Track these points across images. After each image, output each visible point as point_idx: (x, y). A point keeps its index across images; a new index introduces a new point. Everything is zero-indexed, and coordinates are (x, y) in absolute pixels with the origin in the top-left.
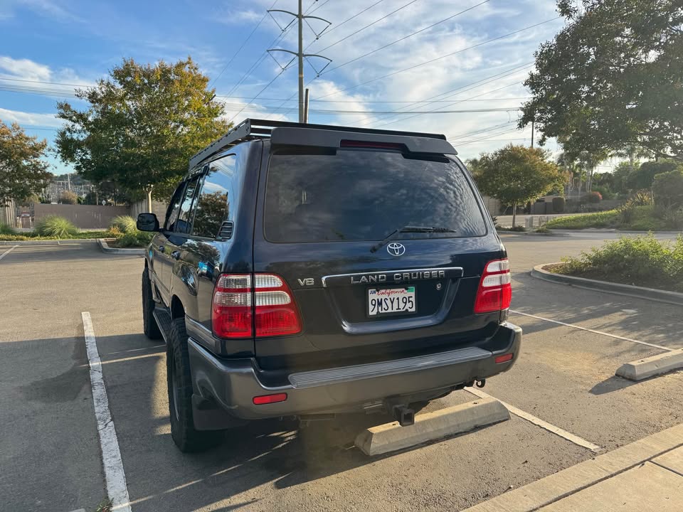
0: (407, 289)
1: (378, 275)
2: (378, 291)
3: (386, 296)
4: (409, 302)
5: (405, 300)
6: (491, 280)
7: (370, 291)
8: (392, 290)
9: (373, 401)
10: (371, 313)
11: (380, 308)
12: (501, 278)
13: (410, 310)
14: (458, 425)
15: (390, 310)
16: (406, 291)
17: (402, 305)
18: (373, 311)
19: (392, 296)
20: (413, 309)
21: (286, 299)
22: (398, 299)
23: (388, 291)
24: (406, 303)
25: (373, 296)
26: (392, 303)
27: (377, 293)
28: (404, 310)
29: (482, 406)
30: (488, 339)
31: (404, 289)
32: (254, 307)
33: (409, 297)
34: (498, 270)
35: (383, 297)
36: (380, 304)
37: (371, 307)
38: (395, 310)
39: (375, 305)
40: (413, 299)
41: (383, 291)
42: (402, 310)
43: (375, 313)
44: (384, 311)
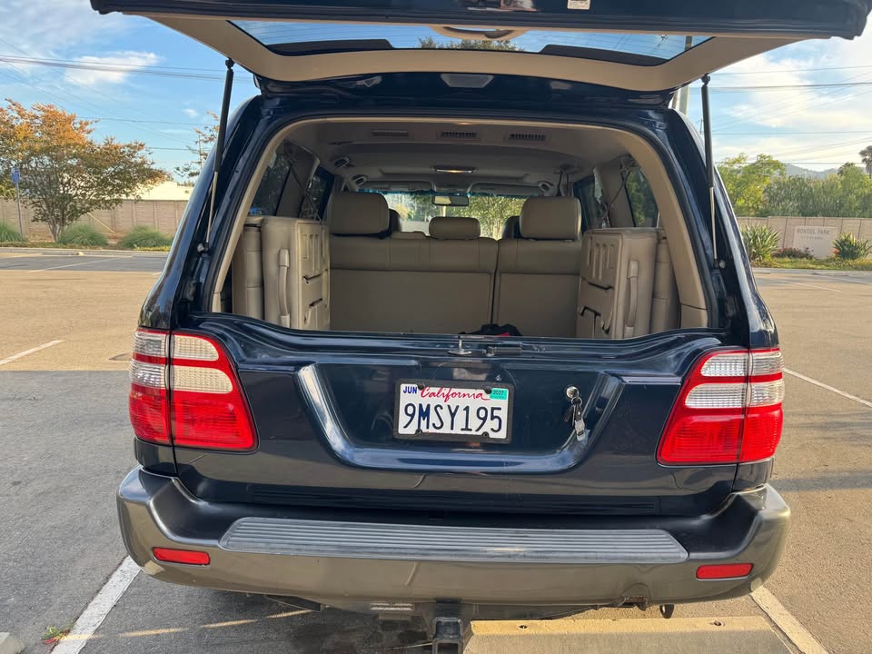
0: (488, 392)
2: (421, 388)
3: (440, 400)
4: (493, 418)
5: (482, 414)
6: (708, 394)
7: (403, 387)
8: (453, 390)
9: (392, 600)
10: (401, 431)
11: (424, 423)
12: (744, 391)
13: (492, 435)
15: (446, 430)
16: (486, 396)
17: (474, 423)
18: (406, 427)
19: (453, 402)
20: (502, 434)
22: (467, 409)
23: (446, 391)
24: (484, 419)
25: (409, 397)
26: (453, 415)
27: (419, 392)
28: (480, 433)
29: (730, 634)
30: (706, 517)
31: (482, 391)
32: (169, 392)
33: (493, 409)
34: (740, 372)
35: (433, 402)
36: (424, 414)
37: (403, 419)
38: (457, 431)
39: (412, 416)
40: (503, 414)
41: (435, 390)
42: (473, 433)
43: (411, 430)
44: (432, 430)
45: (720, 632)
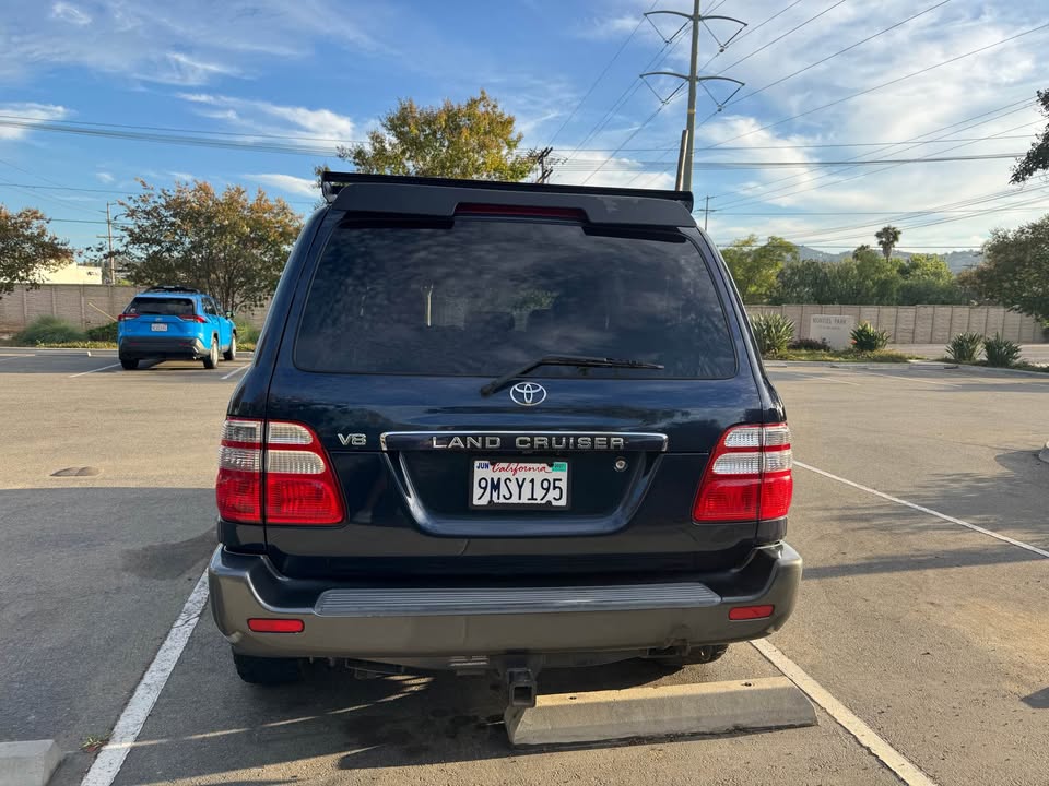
0: (551, 465)
1: (484, 436)
2: (493, 464)
3: (509, 474)
4: (555, 488)
5: (546, 485)
6: (730, 461)
7: (477, 463)
8: (521, 465)
9: (469, 655)
10: (476, 502)
11: (495, 495)
12: (760, 460)
13: (555, 503)
14: (699, 719)
15: (514, 500)
16: (549, 469)
17: (539, 493)
18: (480, 498)
19: (521, 475)
20: (563, 502)
21: (314, 464)
22: (532, 481)
23: (514, 465)
24: (548, 490)
25: (482, 472)
26: (520, 487)
27: (491, 467)
28: (544, 502)
29: (759, 692)
30: (734, 571)
31: (545, 465)
32: (264, 474)
33: (555, 480)
34: (755, 443)
35: (503, 476)
36: (496, 487)
37: (477, 492)
38: (524, 500)
39: (485, 489)
40: (563, 485)
41: (505, 465)
42: (538, 502)
43: (484, 501)
44: (502, 500)
45: (751, 691)
